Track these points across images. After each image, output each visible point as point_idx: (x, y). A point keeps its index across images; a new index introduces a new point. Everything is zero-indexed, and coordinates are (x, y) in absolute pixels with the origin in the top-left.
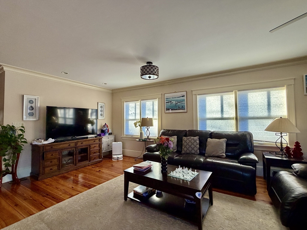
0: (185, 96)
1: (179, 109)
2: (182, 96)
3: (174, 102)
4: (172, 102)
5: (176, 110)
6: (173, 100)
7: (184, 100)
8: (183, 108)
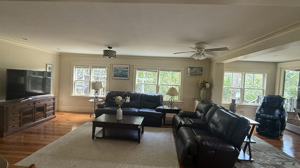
0: (129, 68)
1: (123, 77)
2: (127, 68)
3: (120, 72)
4: (119, 71)
5: (121, 77)
6: (120, 70)
7: (127, 71)
8: (126, 76)
